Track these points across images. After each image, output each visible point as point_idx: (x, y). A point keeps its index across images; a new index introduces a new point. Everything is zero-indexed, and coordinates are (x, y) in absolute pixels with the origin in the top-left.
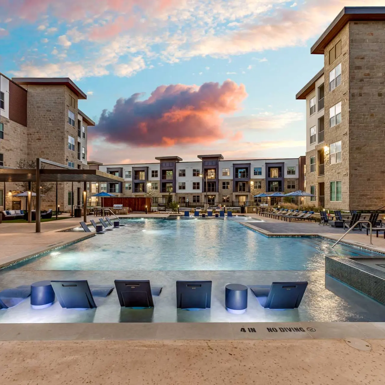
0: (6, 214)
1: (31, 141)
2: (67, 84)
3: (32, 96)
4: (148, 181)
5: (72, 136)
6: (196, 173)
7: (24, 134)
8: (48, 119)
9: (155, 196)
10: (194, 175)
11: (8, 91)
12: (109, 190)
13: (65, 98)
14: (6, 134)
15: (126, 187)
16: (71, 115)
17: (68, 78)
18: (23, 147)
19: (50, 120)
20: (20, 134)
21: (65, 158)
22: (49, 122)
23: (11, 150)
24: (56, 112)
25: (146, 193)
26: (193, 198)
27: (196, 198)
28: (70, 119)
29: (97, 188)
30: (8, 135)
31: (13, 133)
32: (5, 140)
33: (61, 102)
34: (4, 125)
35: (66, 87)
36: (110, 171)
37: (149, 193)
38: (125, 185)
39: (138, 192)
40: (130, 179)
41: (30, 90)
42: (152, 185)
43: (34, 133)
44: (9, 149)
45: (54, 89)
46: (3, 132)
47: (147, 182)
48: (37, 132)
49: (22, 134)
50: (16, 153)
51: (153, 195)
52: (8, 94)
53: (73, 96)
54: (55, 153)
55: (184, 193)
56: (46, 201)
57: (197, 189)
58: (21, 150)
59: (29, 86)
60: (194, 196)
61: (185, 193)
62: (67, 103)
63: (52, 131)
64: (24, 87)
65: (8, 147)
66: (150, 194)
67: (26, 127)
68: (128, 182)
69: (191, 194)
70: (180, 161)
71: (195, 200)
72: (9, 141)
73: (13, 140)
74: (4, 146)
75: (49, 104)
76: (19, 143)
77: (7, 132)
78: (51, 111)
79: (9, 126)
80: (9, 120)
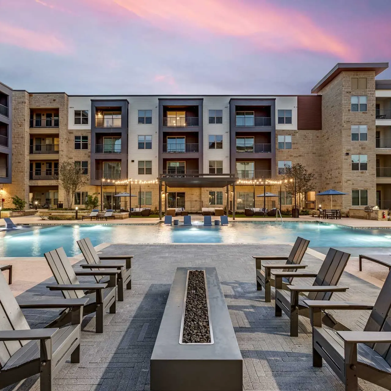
1: (324, 143)
2: (341, 70)
3: (325, 98)
5: (360, 123)
7: (317, 137)
11: (296, 106)
13: (344, 85)
19: (334, 115)
20: (313, 140)
21: (343, 152)
22: (333, 119)
24: (337, 106)
30: (297, 144)
31: (303, 140)
33: (340, 92)
35: (343, 74)
41: (323, 93)
44: (297, 155)
46: (291, 143)
48: (327, 132)
53: (362, 75)
54: (336, 149)
58: (314, 154)
59: (323, 89)
62: (346, 89)
63: (335, 126)
67: (320, 131)
72: (298, 148)
74: (292, 154)
75: (333, 100)
77: (295, 142)
78: (333, 106)
80: (298, 131)
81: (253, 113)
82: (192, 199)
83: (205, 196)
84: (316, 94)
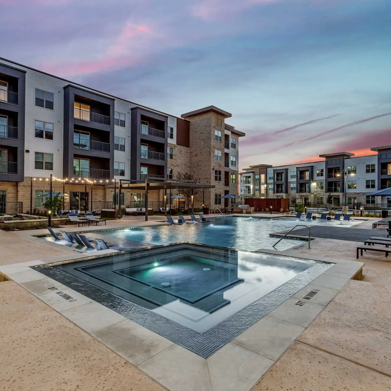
0: (162, 210)
1: (192, 158)
2: (212, 110)
3: (192, 125)
4: (313, 180)
5: (218, 149)
6: (370, 169)
7: (187, 153)
8: (201, 139)
9: (321, 196)
10: (368, 171)
11: (176, 125)
12: (276, 190)
13: (212, 121)
14: (174, 155)
15: (291, 188)
16: (218, 133)
17: (212, 106)
18: (187, 162)
19: (203, 140)
20: (184, 154)
21: (212, 167)
22: (202, 142)
23: (178, 166)
24: (206, 134)
25: (310, 193)
26: (367, 199)
27: (370, 198)
28: (217, 137)
29: (265, 189)
30: (176, 156)
31: (179, 154)
32: (174, 159)
33: (209, 125)
34: (173, 149)
35: (212, 113)
36: (276, 173)
37: (313, 194)
38: (290, 186)
39: (303, 192)
40: (295, 180)
41: (191, 120)
42: (317, 185)
43: (194, 151)
44: (176, 165)
45: (205, 116)
46: (172, 154)
47: (312, 182)
48: (195, 150)
49: (186, 153)
50: (181, 167)
51: (319, 196)
52: (176, 127)
53: (220, 117)
54: (205, 164)
55: (354, 193)
56: (200, 202)
57: (372, 187)
58: (185, 165)
59: (191, 117)
60: (368, 197)
61: (356, 193)
62: (213, 124)
63: (203, 148)
64: (187, 119)
65: (176, 164)
66: (315, 194)
67: (188, 148)
68: (293, 183)
69: (364, 194)
70: (351, 157)
71: (370, 200)
72: (176, 159)
73: (179, 159)
74: (173, 164)
75: (202, 128)
76: (183, 160)
77: (175, 154)
78: (203, 133)
79: (176, 149)
80: (177, 145)
81: (147, 123)
82: (96, 200)
83: (109, 197)
84: (184, 119)
